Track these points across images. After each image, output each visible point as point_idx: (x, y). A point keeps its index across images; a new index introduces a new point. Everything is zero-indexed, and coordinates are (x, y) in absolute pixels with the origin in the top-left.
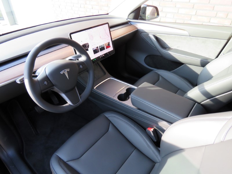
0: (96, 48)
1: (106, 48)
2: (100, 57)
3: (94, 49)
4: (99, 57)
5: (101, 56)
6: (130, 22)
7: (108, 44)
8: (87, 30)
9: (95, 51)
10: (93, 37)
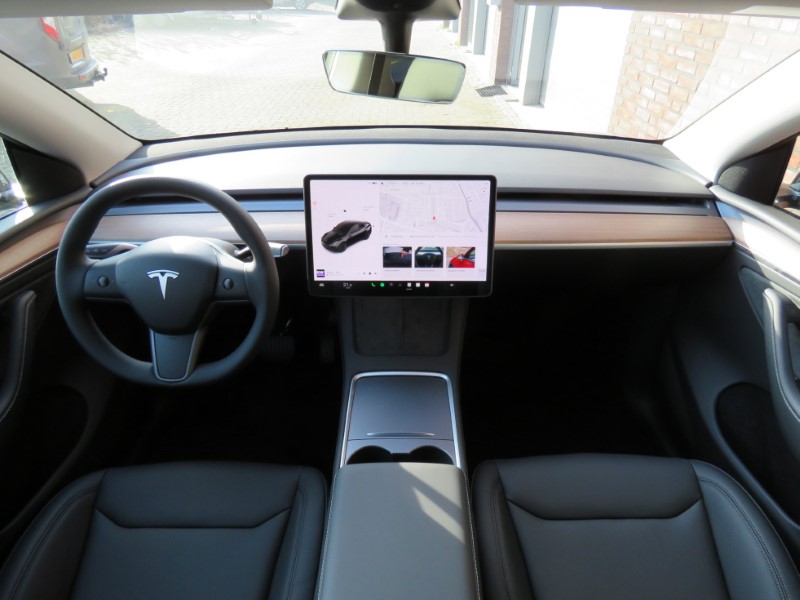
0: (400, 250)
1: (451, 265)
2: (409, 285)
3: (388, 251)
4: (406, 283)
5: (414, 283)
6: (713, 199)
7: (464, 253)
8: (378, 182)
9: (391, 260)
10: (398, 208)
